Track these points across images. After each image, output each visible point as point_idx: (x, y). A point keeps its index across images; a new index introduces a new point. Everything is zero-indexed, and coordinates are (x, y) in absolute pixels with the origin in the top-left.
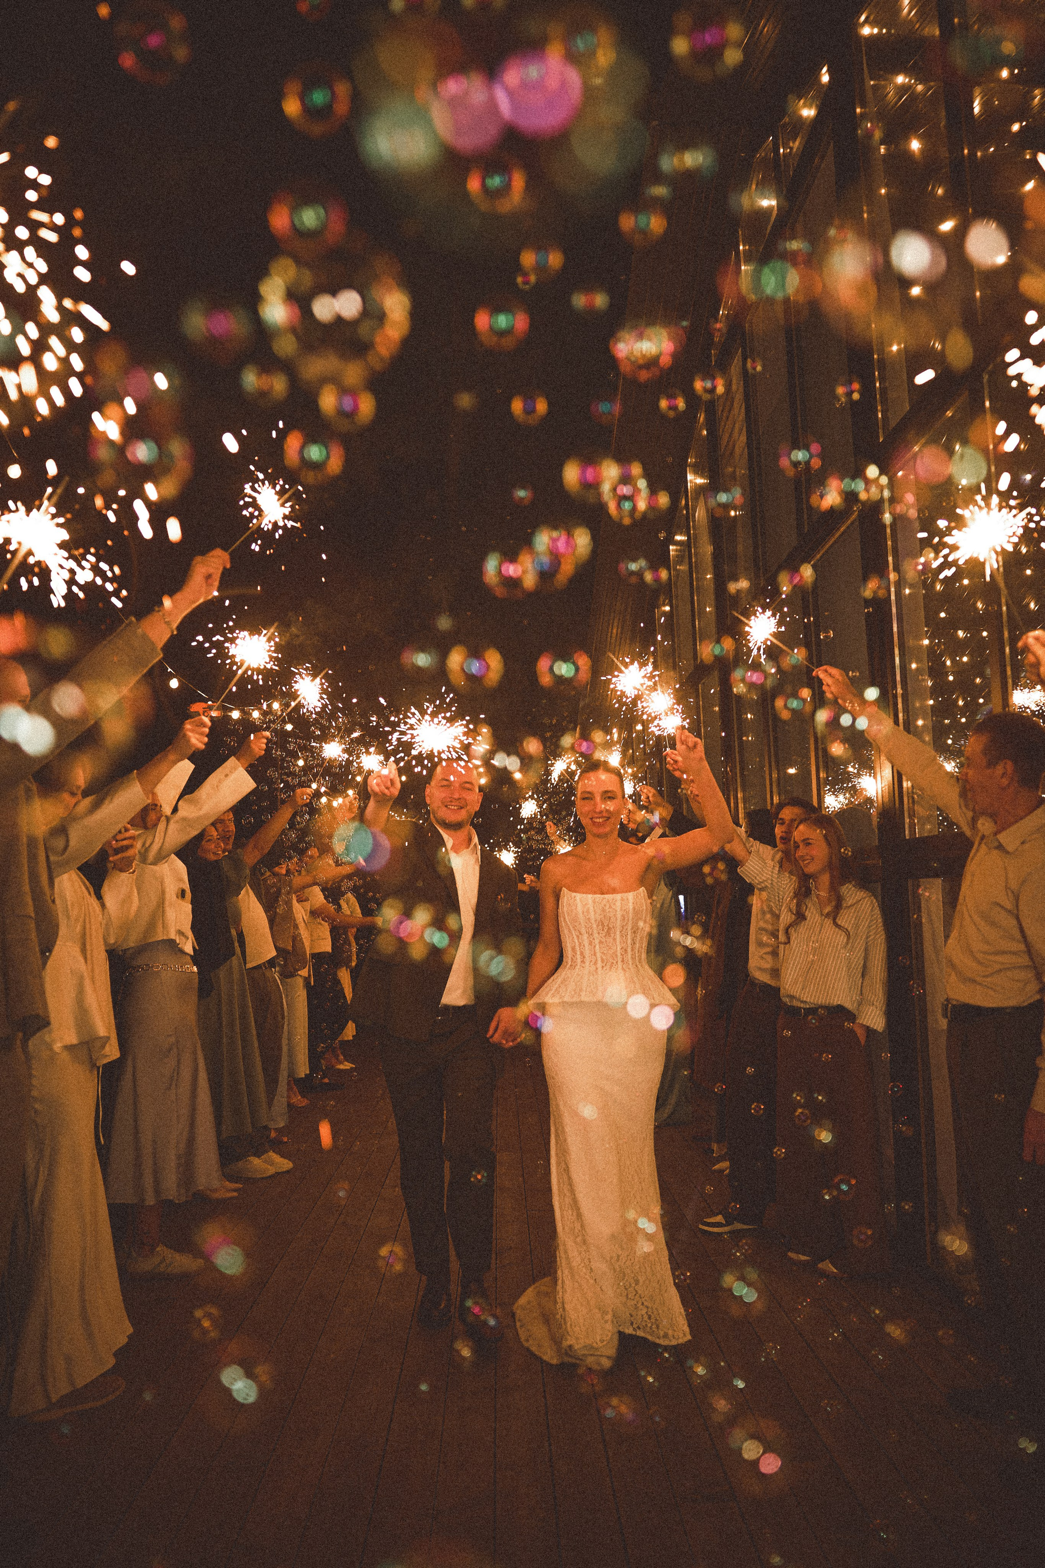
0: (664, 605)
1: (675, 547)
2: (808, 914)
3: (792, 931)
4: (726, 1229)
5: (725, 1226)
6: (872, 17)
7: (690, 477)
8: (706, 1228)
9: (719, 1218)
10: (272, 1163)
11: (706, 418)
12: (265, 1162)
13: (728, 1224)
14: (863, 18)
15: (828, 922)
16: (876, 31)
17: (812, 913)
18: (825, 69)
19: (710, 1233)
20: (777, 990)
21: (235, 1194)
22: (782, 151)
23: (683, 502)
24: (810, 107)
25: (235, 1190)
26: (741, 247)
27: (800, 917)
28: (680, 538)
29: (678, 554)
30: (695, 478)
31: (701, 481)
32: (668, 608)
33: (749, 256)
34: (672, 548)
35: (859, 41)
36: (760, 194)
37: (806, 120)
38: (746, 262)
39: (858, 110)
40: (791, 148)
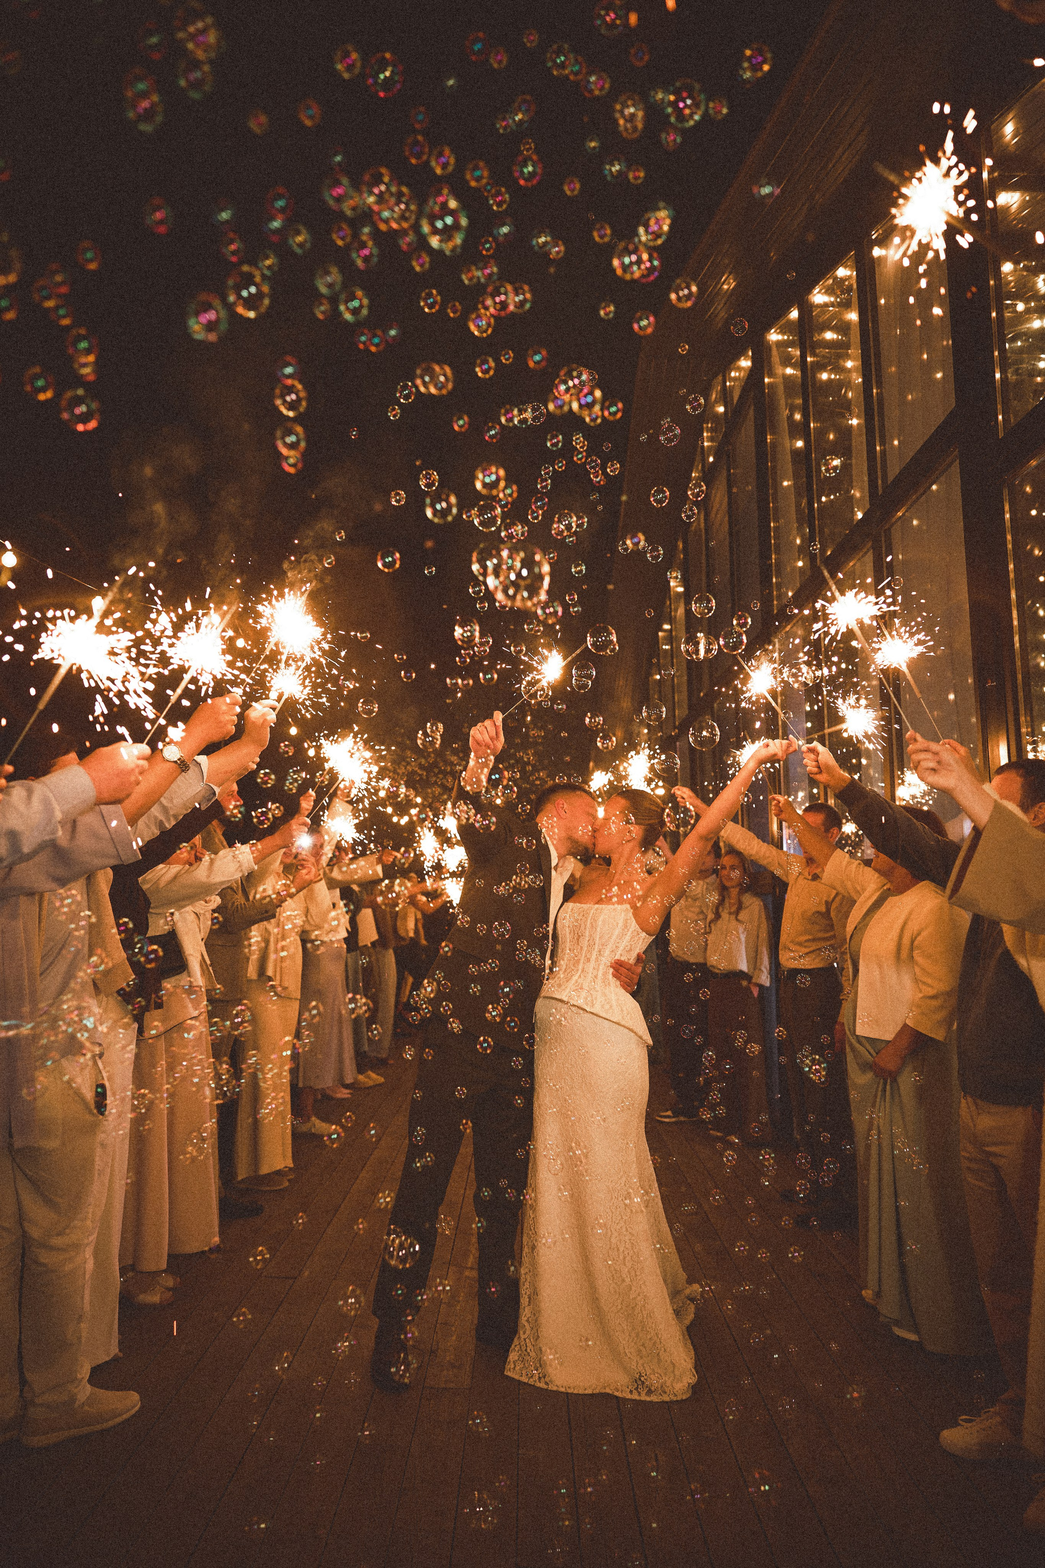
2: (722, 914)
3: (712, 925)
4: (673, 1120)
6: (778, 330)
7: (672, 584)
8: (659, 1119)
9: (669, 1113)
10: (369, 1077)
11: (683, 546)
12: (366, 1077)
14: (772, 332)
15: (733, 917)
17: (725, 915)
19: (662, 1122)
20: (705, 964)
22: (728, 382)
23: (668, 604)
26: (705, 434)
27: (718, 916)
28: (667, 627)
29: (664, 638)
30: (677, 586)
31: (681, 589)
32: (658, 677)
33: (711, 439)
34: (660, 634)
35: (769, 343)
36: (718, 403)
37: (745, 367)
38: (708, 443)
39: (766, 380)
40: (736, 380)
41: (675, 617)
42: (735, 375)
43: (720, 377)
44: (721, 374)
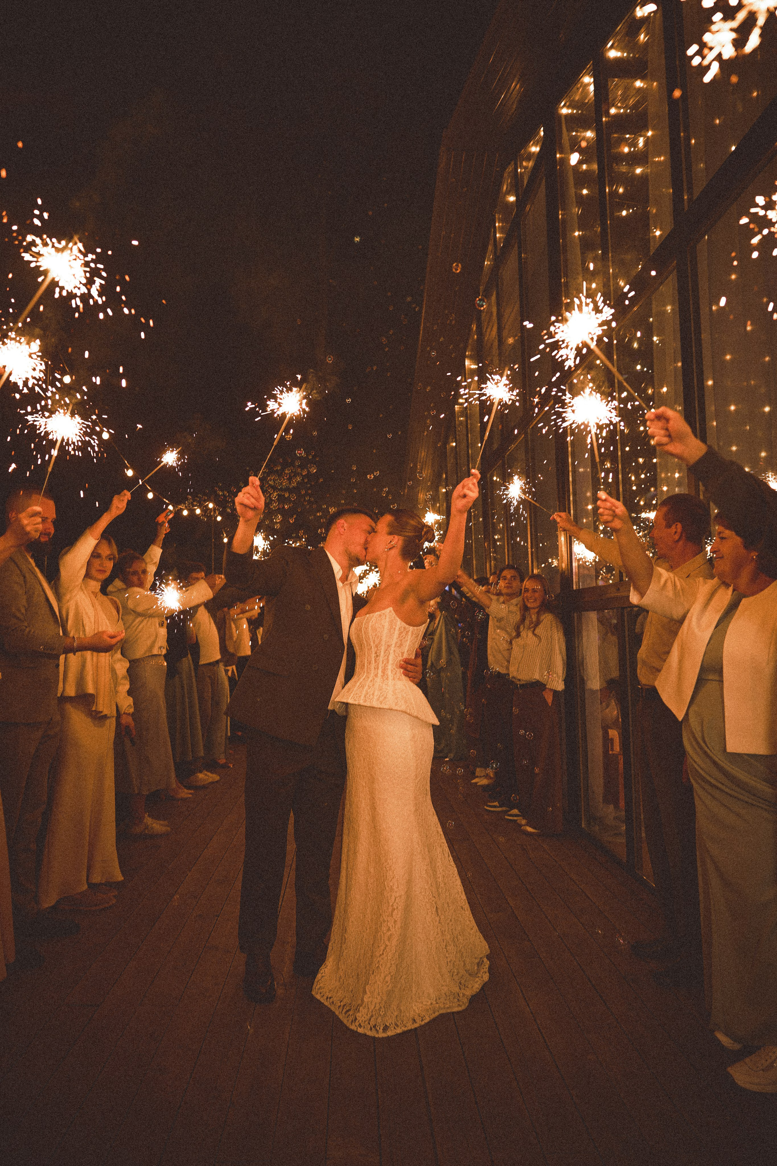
0: (452, 442)
1: (458, 406)
4: (500, 809)
5: (498, 807)
6: (568, 104)
7: (467, 362)
8: (488, 808)
13: (500, 806)
16: (570, 111)
18: (542, 129)
22: (519, 170)
24: (536, 146)
26: (497, 225)
28: (462, 401)
30: (471, 365)
31: (474, 367)
32: (454, 444)
33: (502, 230)
35: (560, 116)
36: (508, 193)
37: (534, 153)
38: (500, 233)
39: (558, 156)
40: (526, 168)
42: (524, 164)
43: (510, 168)
44: (513, 163)
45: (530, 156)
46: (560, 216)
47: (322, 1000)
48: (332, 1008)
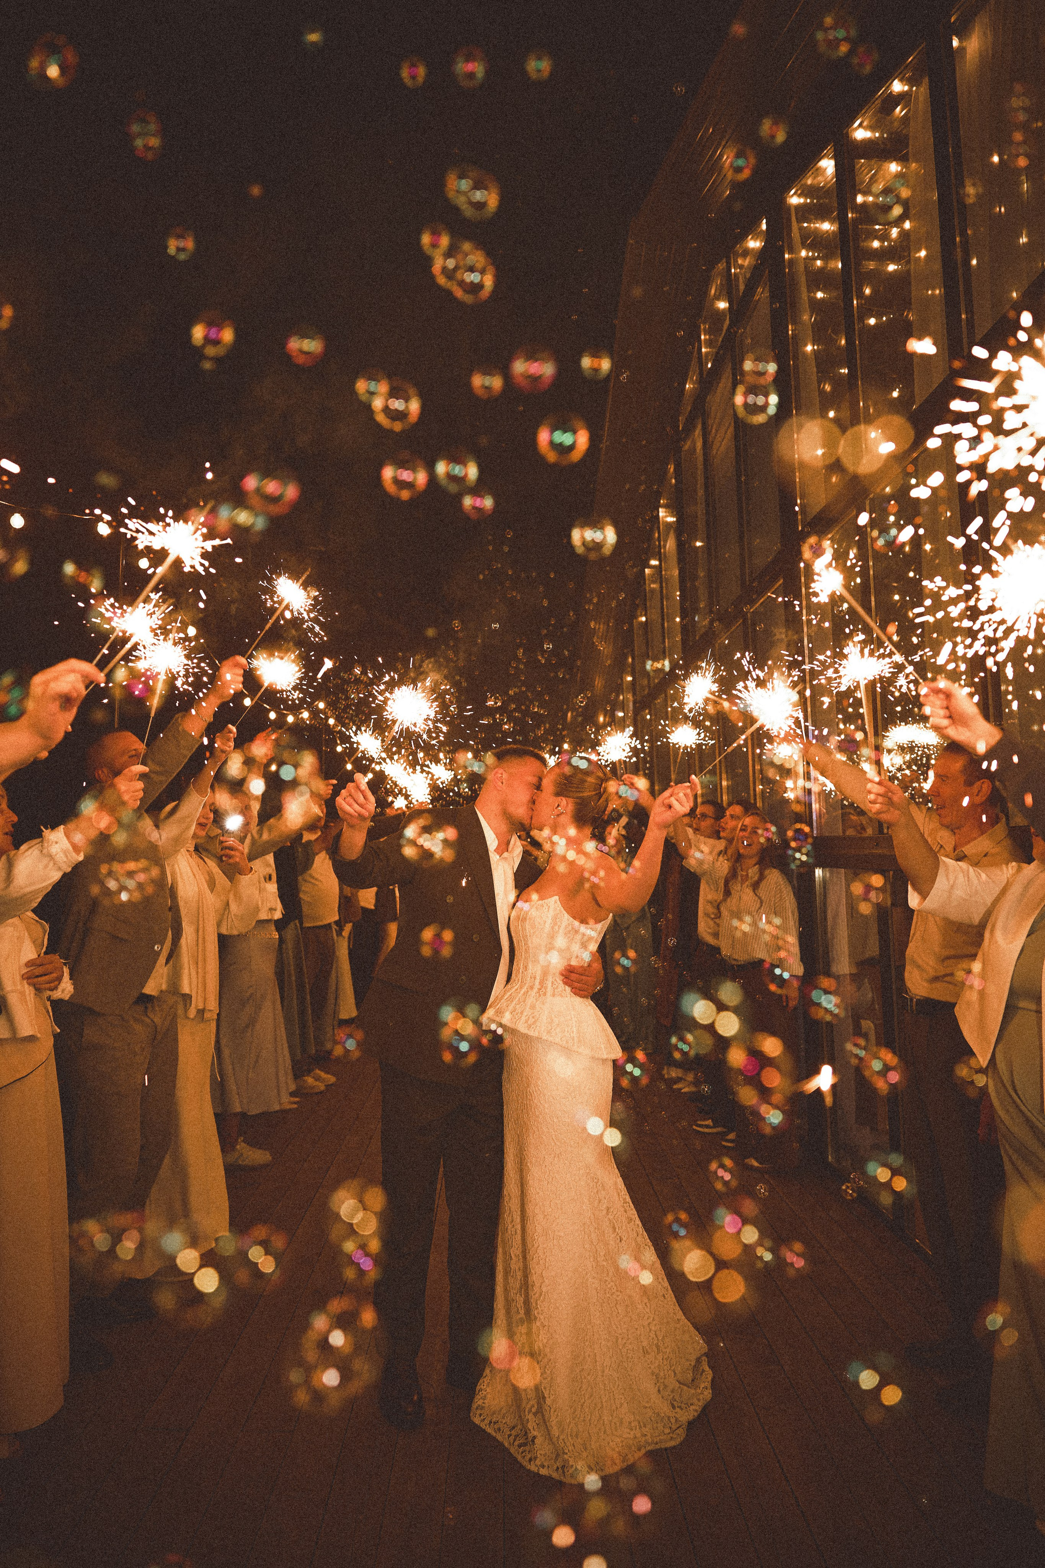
0: (641, 616)
1: (649, 569)
4: (714, 1131)
5: (712, 1127)
6: (799, 192)
7: (662, 513)
8: (698, 1129)
9: (709, 1122)
10: (321, 1080)
11: (675, 469)
13: (714, 1127)
14: (793, 192)
16: (802, 200)
18: (764, 221)
21: (295, 1106)
22: (733, 271)
23: (657, 535)
24: (756, 241)
25: (295, 1103)
26: (703, 337)
28: (654, 563)
29: (652, 575)
30: (666, 516)
31: (671, 519)
32: (644, 619)
33: (709, 344)
34: (647, 571)
35: (789, 207)
36: (718, 298)
37: (753, 249)
38: (706, 348)
39: (787, 256)
40: (741, 267)
41: (665, 552)
42: (740, 262)
43: (721, 266)
44: (724, 260)
45: (746, 252)
46: (790, 332)
47: (483, 1425)
48: (499, 1437)
